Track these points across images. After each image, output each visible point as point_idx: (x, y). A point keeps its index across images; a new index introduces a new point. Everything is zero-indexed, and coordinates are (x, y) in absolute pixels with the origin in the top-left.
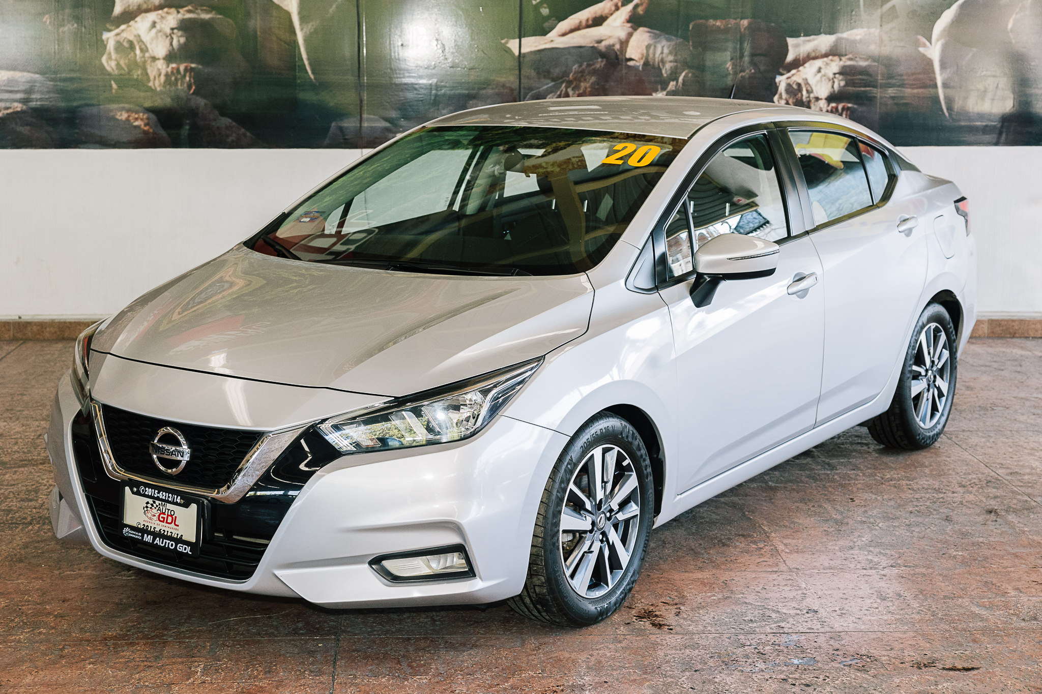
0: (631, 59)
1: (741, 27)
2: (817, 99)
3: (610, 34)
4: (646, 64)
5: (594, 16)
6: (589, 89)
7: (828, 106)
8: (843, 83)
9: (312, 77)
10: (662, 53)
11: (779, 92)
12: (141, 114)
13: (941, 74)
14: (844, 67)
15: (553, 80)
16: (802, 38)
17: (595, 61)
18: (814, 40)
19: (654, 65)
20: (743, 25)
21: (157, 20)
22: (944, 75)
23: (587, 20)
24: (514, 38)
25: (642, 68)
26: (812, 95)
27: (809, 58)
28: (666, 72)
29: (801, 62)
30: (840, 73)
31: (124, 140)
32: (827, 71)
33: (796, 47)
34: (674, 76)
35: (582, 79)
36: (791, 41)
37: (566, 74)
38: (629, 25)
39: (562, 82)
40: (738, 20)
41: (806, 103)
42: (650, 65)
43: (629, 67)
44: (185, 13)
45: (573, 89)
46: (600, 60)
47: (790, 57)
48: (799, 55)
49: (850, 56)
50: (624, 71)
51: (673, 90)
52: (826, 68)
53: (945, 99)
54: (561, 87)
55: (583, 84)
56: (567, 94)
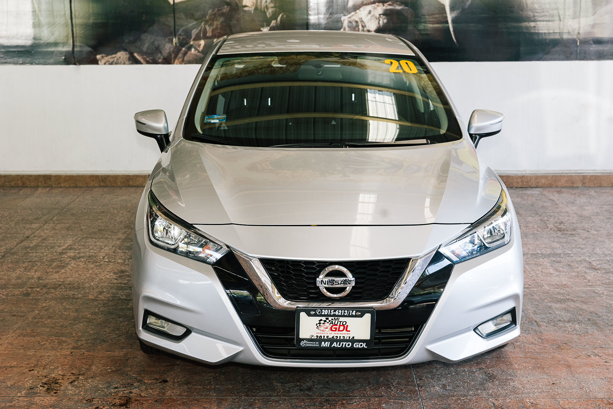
0: (246, 6)
2: (369, 31)
4: (256, 9)
6: (219, 26)
8: (385, 21)
10: (266, 2)
11: (343, 27)
13: (451, 14)
14: (386, 10)
15: (196, 20)
17: (223, 7)
19: (261, 9)
25: (254, 12)
26: (365, 29)
27: (361, 5)
28: (269, 14)
29: (358, 7)
30: (384, 14)
32: (375, 13)
34: (274, 17)
35: (215, 19)
37: (204, 16)
39: (202, 22)
42: (258, 10)
43: (245, 11)
45: (209, 26)
46: (226, 7)
47: (350, 4)
49: (390, 3)
50: (242, 14)
51: (274, 26)
52: (374, 11)
53: (454, 31)
54: (201, 24)
55: (215, 23)
56: (205, 29)
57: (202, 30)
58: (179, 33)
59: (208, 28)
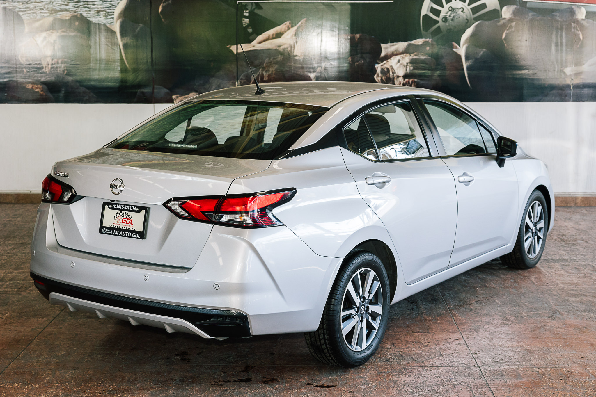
0: (296, 56)
1: (356, 38)
2: (398, 77)
3: (285, 42)
4: (305, 58)
5: (276, 33)
6: (274, 72)
7: (404, 80)
8: (412, 68)
9: (127, 65)
11: (377, 73)
12: (39, 86)
13: (466, 63)
14: (412, 59)
15: (255, 67)
16: (389, 44)
17: (277, 57)
18: (396, 45)
20: (357, 37)
21: (47, 36)
22: (467, 63)
23: (273, 35)
24: (234, 45)
25: (303, 60)
26: (395, 75)
27: (393, 54)
29: (389, 57)
30: (410, 63)
31: (31, 99)
32: (403, 62)
33: (386, 48)
35: (271, 66)
36: (383, 46)
37: (262, 64)
39: (260, 69)
40: (354, 34)
41: (392, 79)
42: (307, 58)
43: (296, 60)
44: (61, 32)
45: (266, 72)
46: (280, 56)
47: (383, 54)
48: (388, 53)
49: (416, 53)
50: (293, 62)
52: (403, 60)
53: (468, 77)
54: (259, 70)
55: (271, 69)
56: (262, 74)
57: (260, 75)
58: (241, 77)
59: (264, 73)
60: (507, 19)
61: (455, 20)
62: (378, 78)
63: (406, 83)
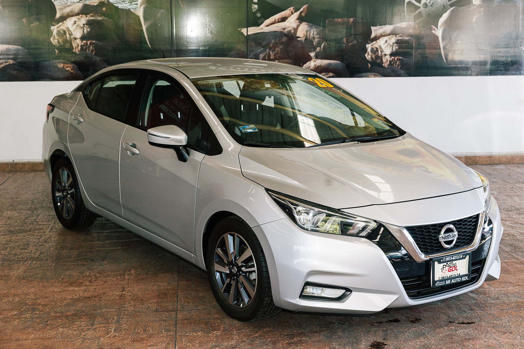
0: (299, 37)
1: (350, 22)
2: (385, 55)
3: (289, 26)
4: (306, 39)
5: (282, 17)
6: (279, 51)
7: (391, 58)
8: (397, 48)
9: (150, 46)
10: (313, 34)
11: (368, 52)
12: (70, 65)
13: (442, 43)
14: (398, 40)
15: (263, 47)
16: (378, 27)
17: (282, 38)
18: (383, 27)
19: (309, 39)
21: (77, 21)
23: (279, 19)
24: (244, 28)
25: (304, 41)
26: (383, 53)
27: (382, 36)
28: (315, 43)
29: (378, 38)
30: (396, 43)
31: (62, 77)
32: (390, 42)
33: (376, 31)
34: (319, 45)
35: (276, 47)
36: (373, 28)
37: (269, 44)
38: (298, 21)
39: (267, 48)
40: (349, 18)
41: (380, 57)
42: (308, 40)
43: (298, 41)
44: (90, 17)
45: (272, 51)
46: (284, 37)
47: (373, 36)
48: (377, 35)
49: (401, 35)
50: (296, 43)
51: (319, 52)
52: (389, 40)
53: (445, 54)
54: (267, 50)
55: (277, 49)
56: (269, 53)
57: (267, 54)
58: (250, 56)
59: (271, 53)
60: (476, 5)
61: (434, 6)
62: (368, 56)
63: (392, 60)
